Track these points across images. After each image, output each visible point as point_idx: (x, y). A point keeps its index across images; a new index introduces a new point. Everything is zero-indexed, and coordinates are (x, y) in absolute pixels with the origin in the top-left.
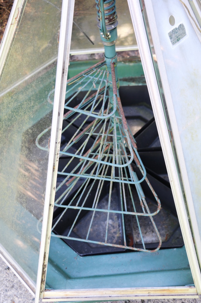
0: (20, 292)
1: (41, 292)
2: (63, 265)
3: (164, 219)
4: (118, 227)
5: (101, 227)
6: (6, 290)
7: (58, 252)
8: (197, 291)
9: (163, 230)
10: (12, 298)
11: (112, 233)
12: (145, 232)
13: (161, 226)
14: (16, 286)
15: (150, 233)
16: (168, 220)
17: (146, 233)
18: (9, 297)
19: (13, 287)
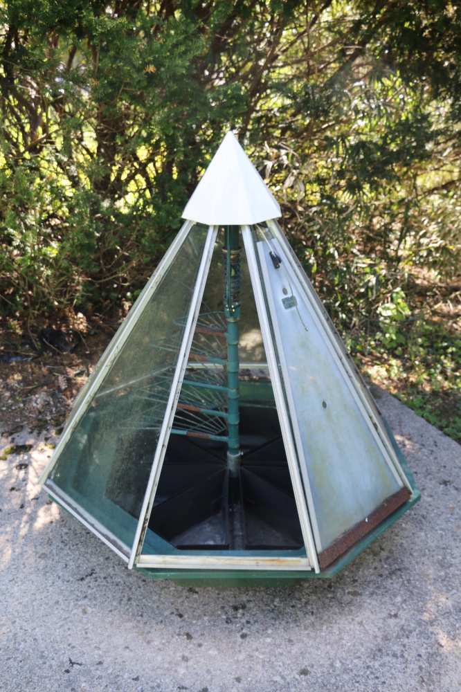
0: (94, 602)
1: (136, 555)
6: (77, 600)
8: (309, 562)
10: (83, 608)
14: (89, 597)
18: (81, 606)
19: (86, 597)
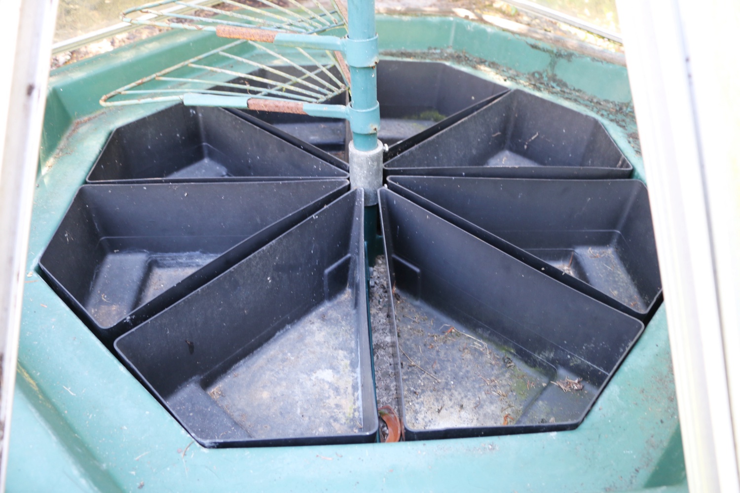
2: (133, 473)
3: (495, 372)
4: (350, 390)
5: (297, 390)
7: (125, 428)
9: (491, 403)
11: (329, 408)
12: (437, 406)
13: (487, 393)
15: (452, 410)
16: (507, 375)
17: (439, 411)
